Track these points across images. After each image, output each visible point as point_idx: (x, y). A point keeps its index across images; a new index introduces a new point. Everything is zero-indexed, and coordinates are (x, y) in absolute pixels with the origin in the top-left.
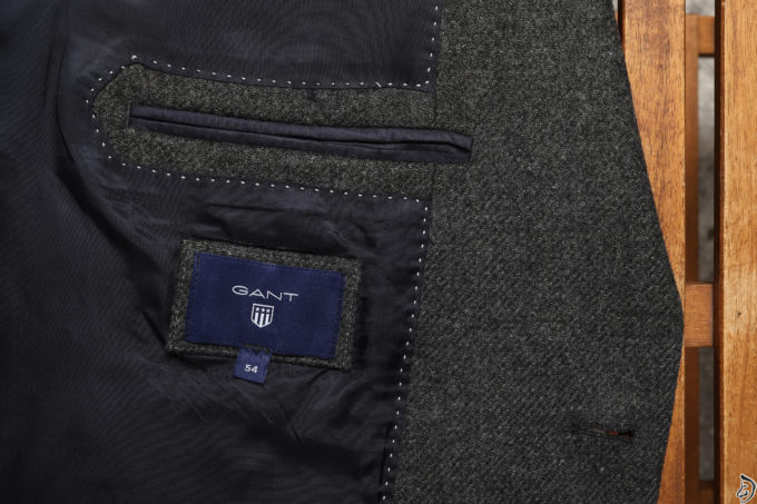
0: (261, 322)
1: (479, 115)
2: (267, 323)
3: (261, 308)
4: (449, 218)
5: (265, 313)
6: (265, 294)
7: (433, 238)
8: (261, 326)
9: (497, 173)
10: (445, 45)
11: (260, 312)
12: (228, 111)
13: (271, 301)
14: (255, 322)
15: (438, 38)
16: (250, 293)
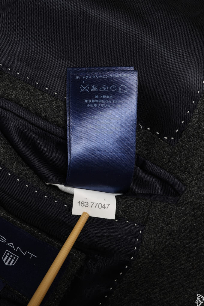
0: (7, 262)
1: (197, 174)
2: (11, 264)
3: (10, 254)
4: (155, 241)
5: (12, 258)
6: (16, 248)
7: (141, 254)
8: (6, 264)
9: (193, 215)
10: (195, 119)
11: (9, 256)
12: (39, 111)
13: (18, 253)
14: (4, 260)
15: (192, 112)
16: (6, 243)
